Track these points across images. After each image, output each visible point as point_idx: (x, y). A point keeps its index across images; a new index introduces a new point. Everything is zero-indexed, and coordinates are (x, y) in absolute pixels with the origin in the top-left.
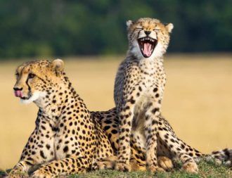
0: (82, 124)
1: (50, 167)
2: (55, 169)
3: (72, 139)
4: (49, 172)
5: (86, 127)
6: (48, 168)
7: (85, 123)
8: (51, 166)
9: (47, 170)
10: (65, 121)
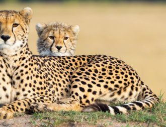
0: (37, 76)
1: (13, 106)
2: (18, 108)
3: (29, 92)
4: (12, 110)
5: (41, 78)
6: (11, 106)
7: (39, 75)
8: (14, 104)
9: (10, 108)
10: (22, 75)
